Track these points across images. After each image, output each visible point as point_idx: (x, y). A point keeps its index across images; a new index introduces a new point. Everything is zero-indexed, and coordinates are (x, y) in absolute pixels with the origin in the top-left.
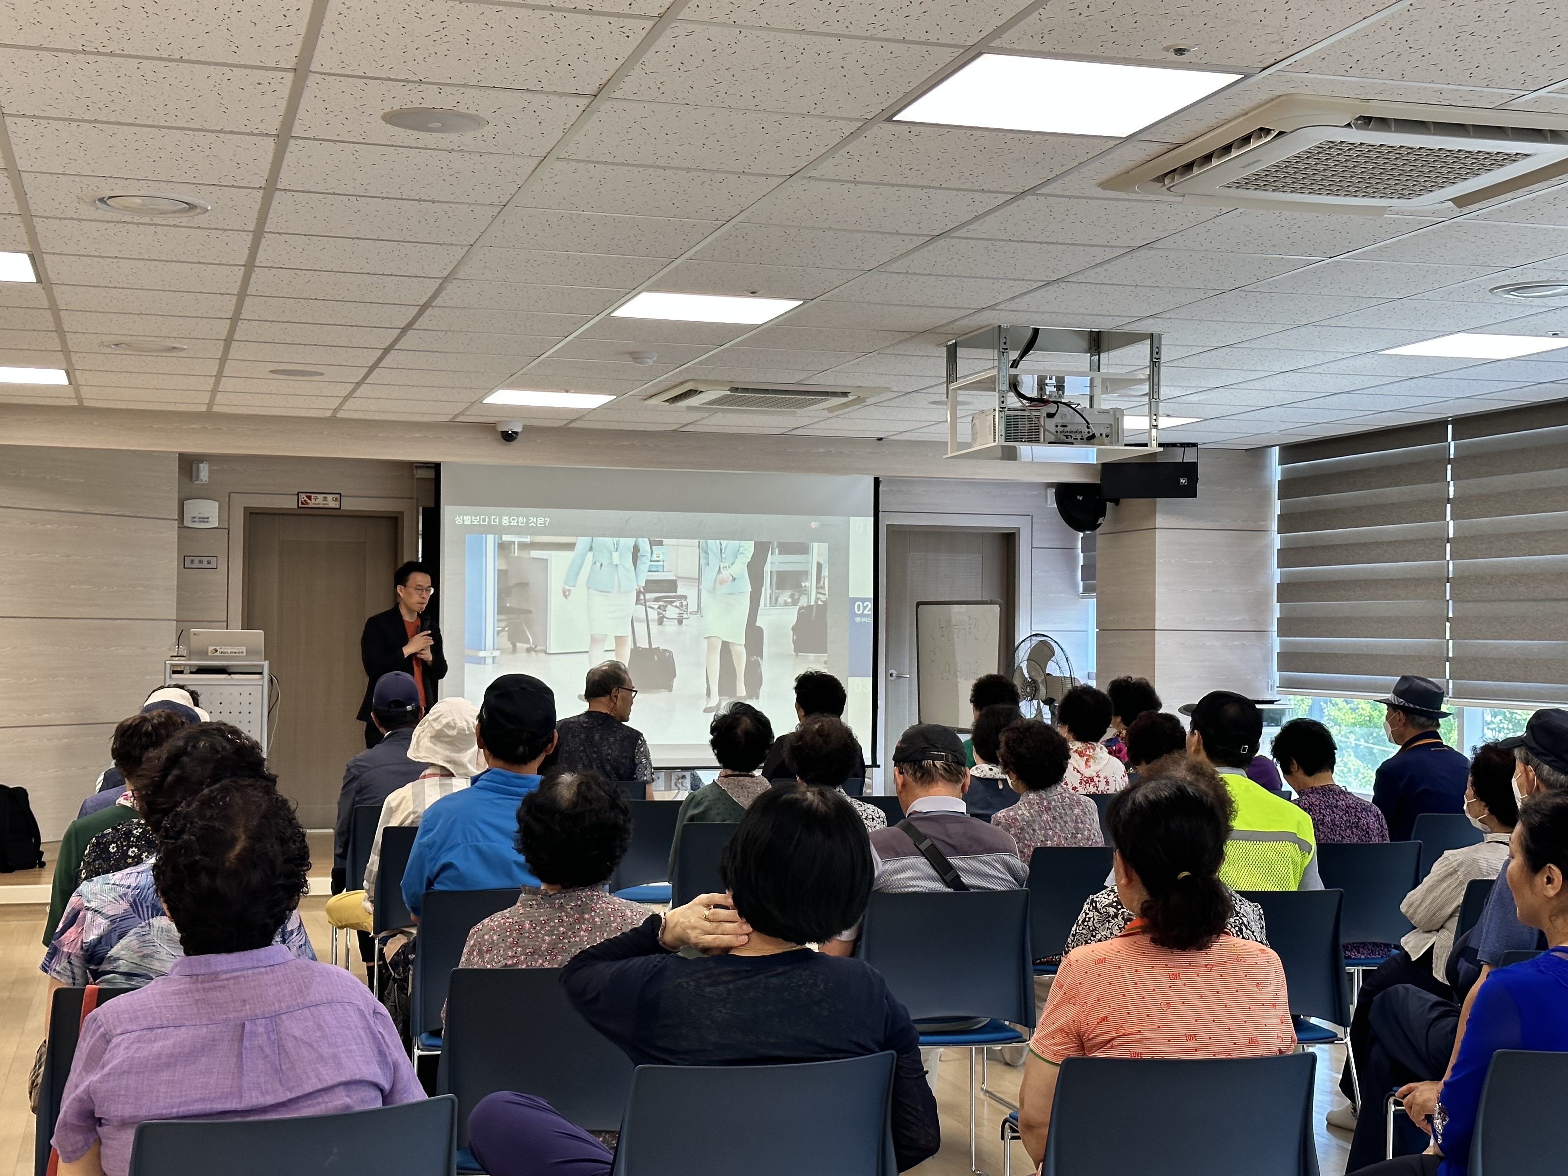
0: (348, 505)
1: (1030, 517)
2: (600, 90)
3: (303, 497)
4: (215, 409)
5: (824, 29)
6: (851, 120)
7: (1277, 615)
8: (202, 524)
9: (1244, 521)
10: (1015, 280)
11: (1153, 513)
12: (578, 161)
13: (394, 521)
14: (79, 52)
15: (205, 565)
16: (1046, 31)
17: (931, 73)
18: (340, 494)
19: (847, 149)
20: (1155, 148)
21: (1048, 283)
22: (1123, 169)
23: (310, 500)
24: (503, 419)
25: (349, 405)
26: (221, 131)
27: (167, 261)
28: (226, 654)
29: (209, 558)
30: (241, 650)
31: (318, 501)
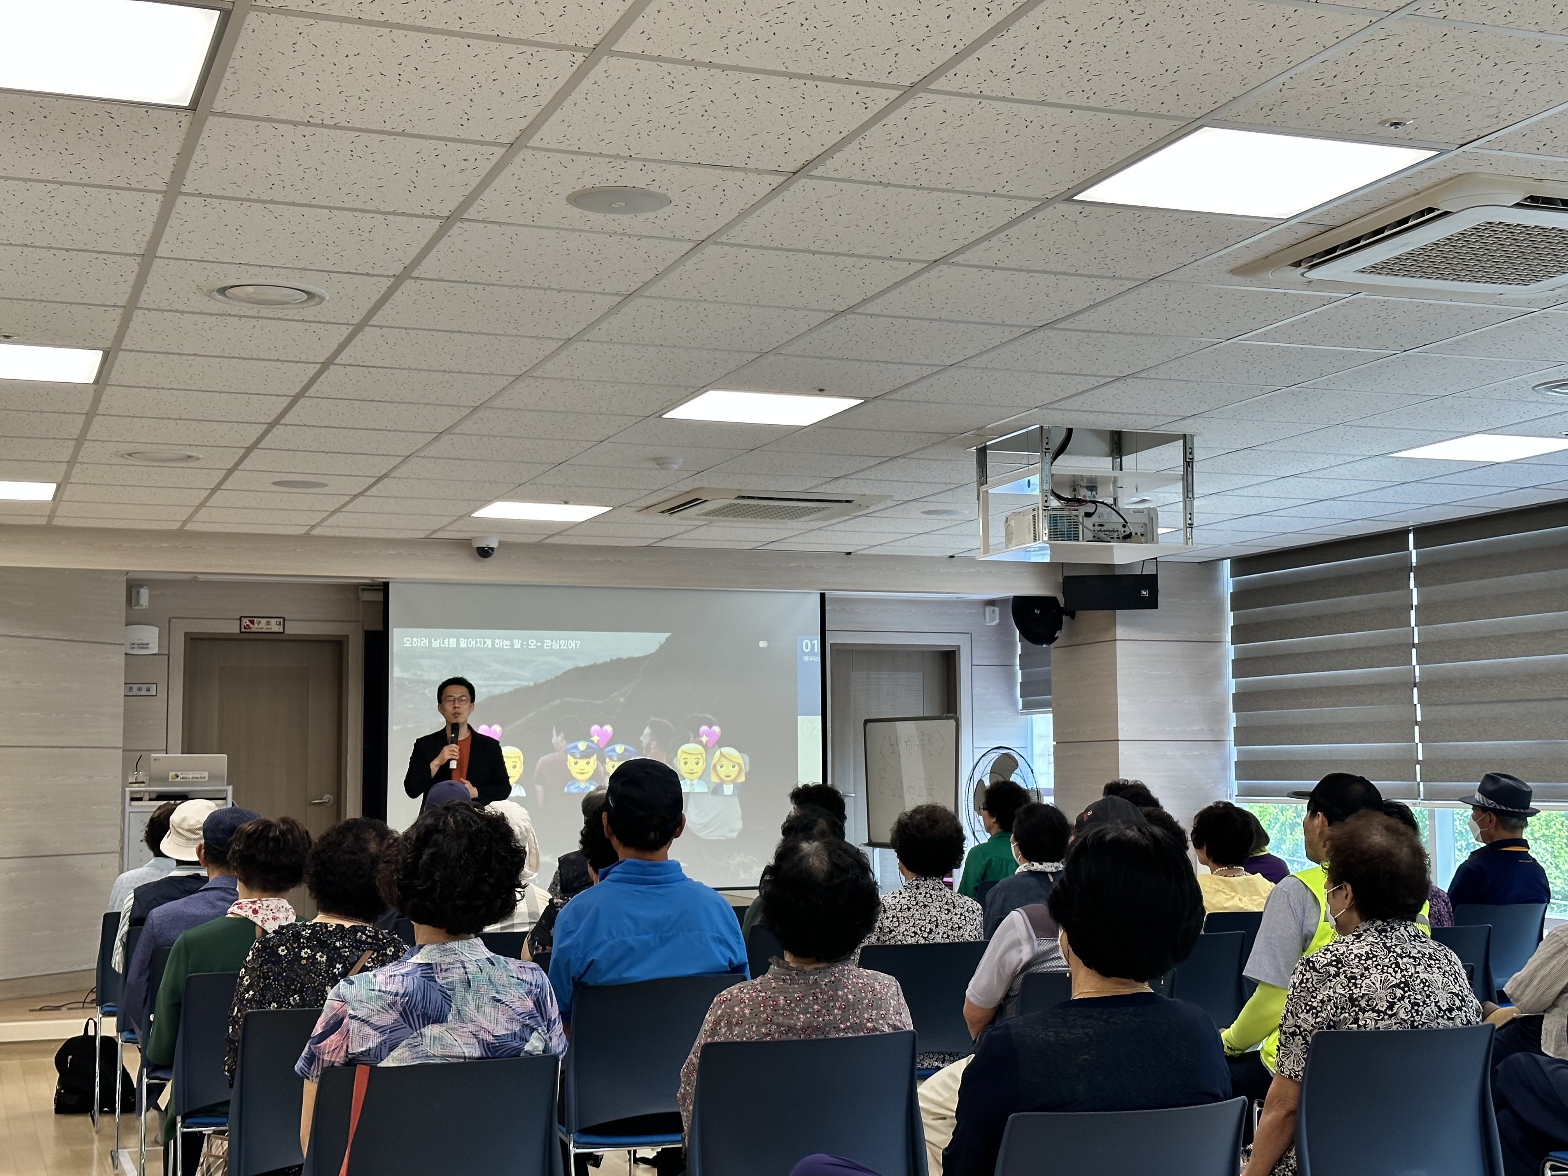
0: (293, 629)
2: (804, 166)
3: (246, 622)
4: (188, 527)
5: (1065, 100)
6: (1030, 199)
7: (1233, 724)
9: (1198, 633)
10: (1086, 376)
11: (1112, 625)
12: (732, 245)
13: (338, 644)
14: (302, 124)
15: (143, 693)
16: (1278, 104)
17: (1141, 148)
18: (284, 618)
19: (1006, 233)
20: (1309, 230)
21: (1117, 379)
22: (1265, 253)
23: (253, 624)
24: (480, 535)
25: (330, 521)
26: (394, 213)
27: (244, 359)
28: (187, 780)
29: (148, 686)
30: (203, 775)
31: (260, 626)
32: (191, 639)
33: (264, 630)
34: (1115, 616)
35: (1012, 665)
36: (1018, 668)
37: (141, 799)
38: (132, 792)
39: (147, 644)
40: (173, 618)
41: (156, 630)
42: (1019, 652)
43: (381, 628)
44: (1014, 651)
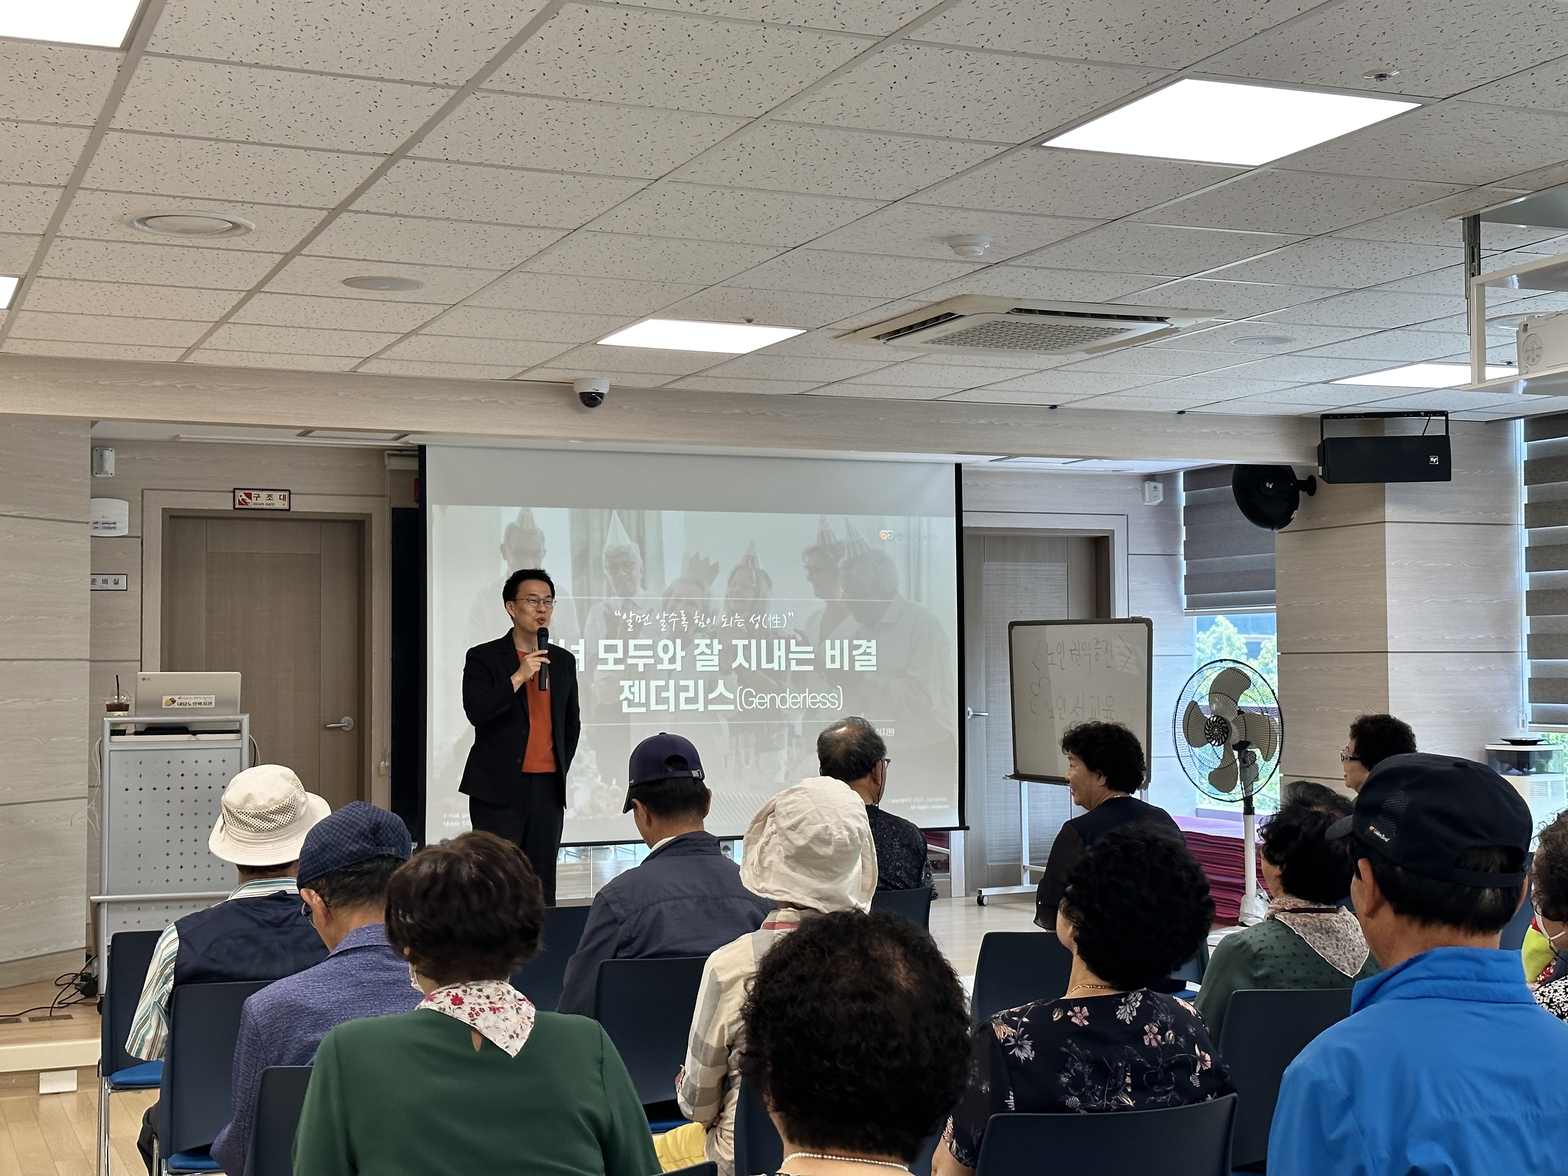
0: (300, 505)
1: (1126, 517)
3: (241, 495)
4: (193, 358)
7: (1527, 631)
8: (109, 531)
9: (1485, 513)
11: (1382, 502)
13: (358, 526)
15: (111, 586)
18: (289, 491)
23: (251, 498)
24: (585, 374)
25: (398, 350)
28: (187, 706)
29: (117, 577)
30: (208, 700)
31: (260, 501)
32: (171, 517)
33: (265, 507)
34: (1383, 490)
35: (1175, 555)
36: (1183, 557)
37: (123, 733)
38: (113, 724)
39: (115, 523)
40: (147, 489)
41: (125, 505)
42: (1184, 538)
43: (417, 506)
44: (1178, 537)
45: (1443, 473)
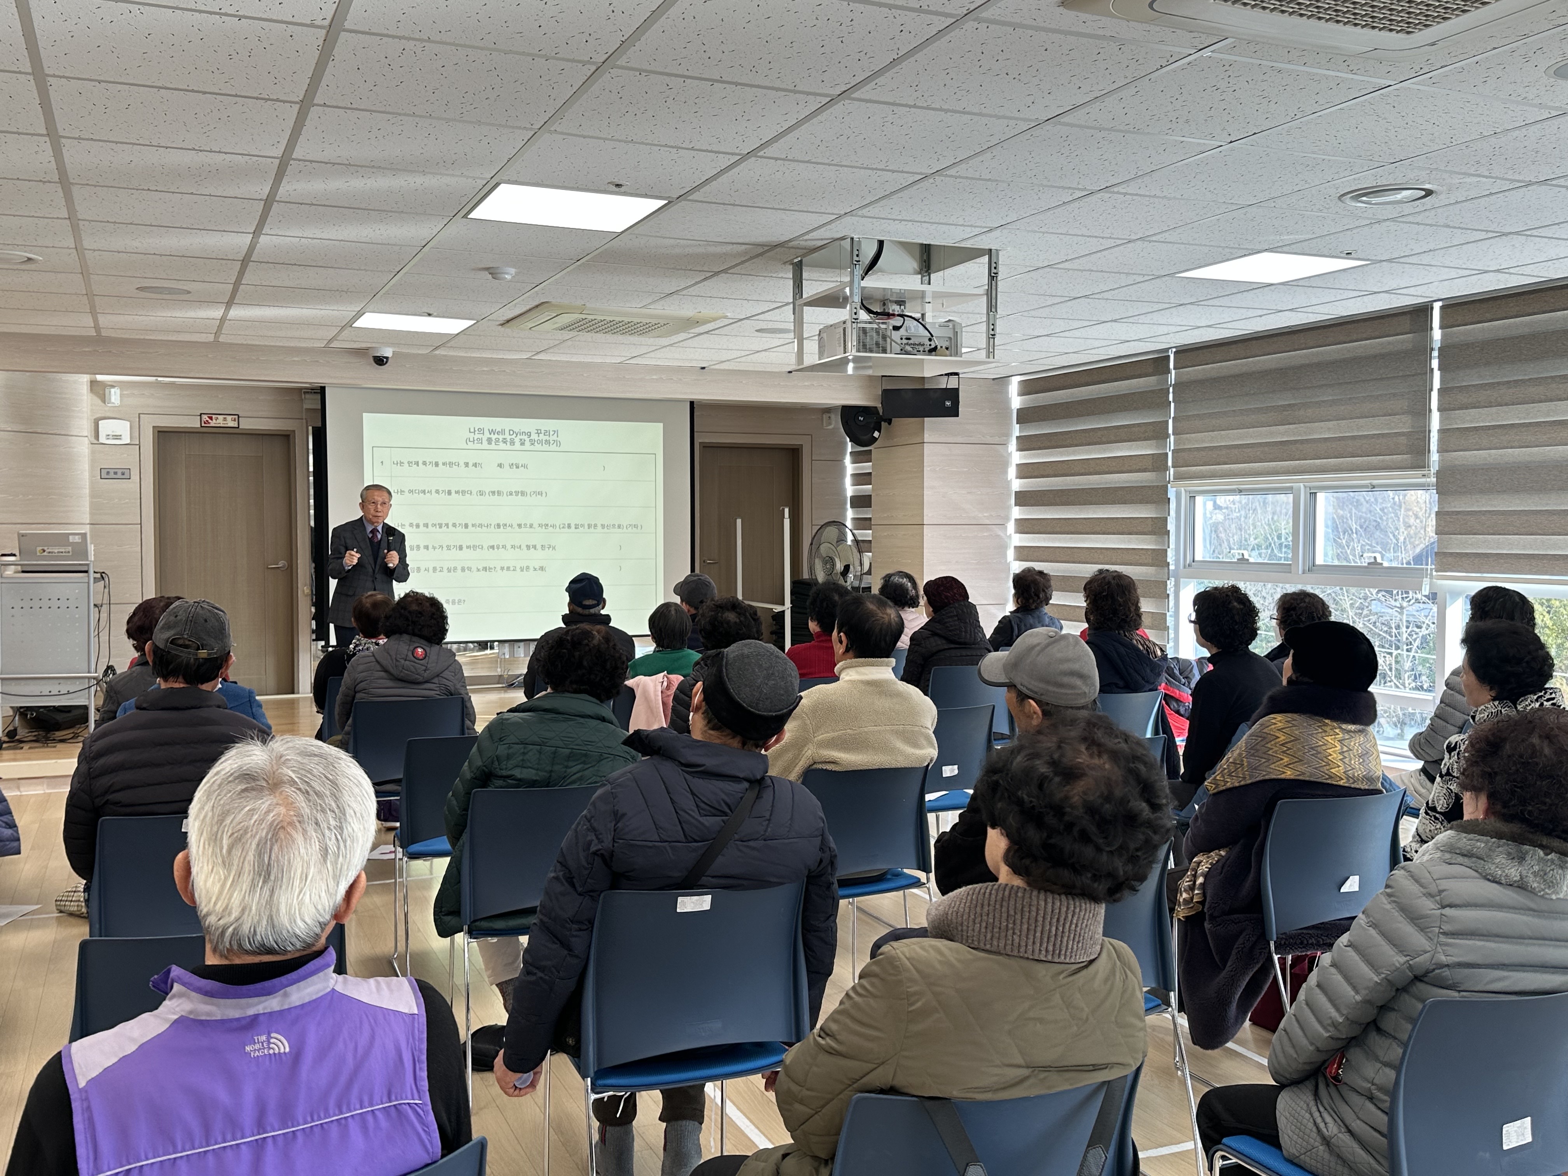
0: (246, 425)
1: (810, 436)
3: (205, 418)
4: (104, 333)
8: (116, 440)
9: (991, 437)
10: (893, 171)
11: (923, 430)
13: (286, 438)
18: (238, 415)
23: (212, 420)
24: (374, 345)
25: (227, 328)
31: (218, 421)
32: (159, 432)
33: (222, 425)
34: (924, 422)
35: (843, 461)
36: (849, 462)
39: (120, 436)
40: (142, 414)
41: (128, 424)
42: (850, 450)
44: (846, 450)
45: (954, 412)
